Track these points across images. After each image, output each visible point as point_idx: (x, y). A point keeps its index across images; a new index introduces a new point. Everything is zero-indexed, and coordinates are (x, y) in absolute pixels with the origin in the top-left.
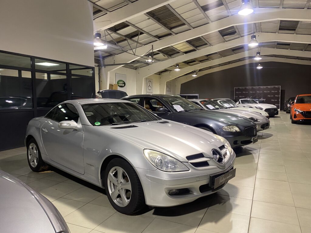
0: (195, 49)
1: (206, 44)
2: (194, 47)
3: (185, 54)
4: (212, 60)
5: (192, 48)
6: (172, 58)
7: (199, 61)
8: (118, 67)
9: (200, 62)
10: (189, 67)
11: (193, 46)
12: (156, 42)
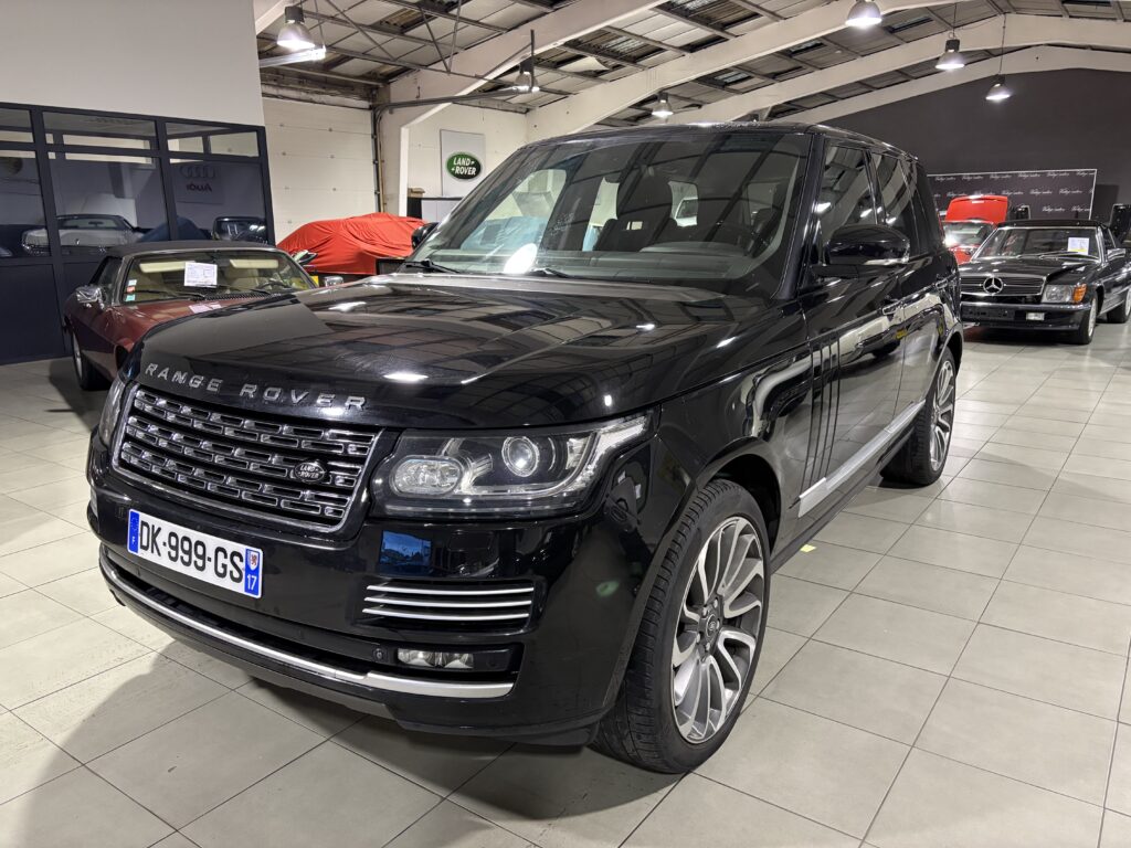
0: (718, 33)
1: (755, 15)
2: (714, 27)
3: (688, 55)
4: (817, 72)
5: (701, 33)
6: (644, 68)
7: (767, 76)
8: (430, 109)
9: (771, 81)
10: (736, 98)
11: (707, 25)
12: (543, 18)
